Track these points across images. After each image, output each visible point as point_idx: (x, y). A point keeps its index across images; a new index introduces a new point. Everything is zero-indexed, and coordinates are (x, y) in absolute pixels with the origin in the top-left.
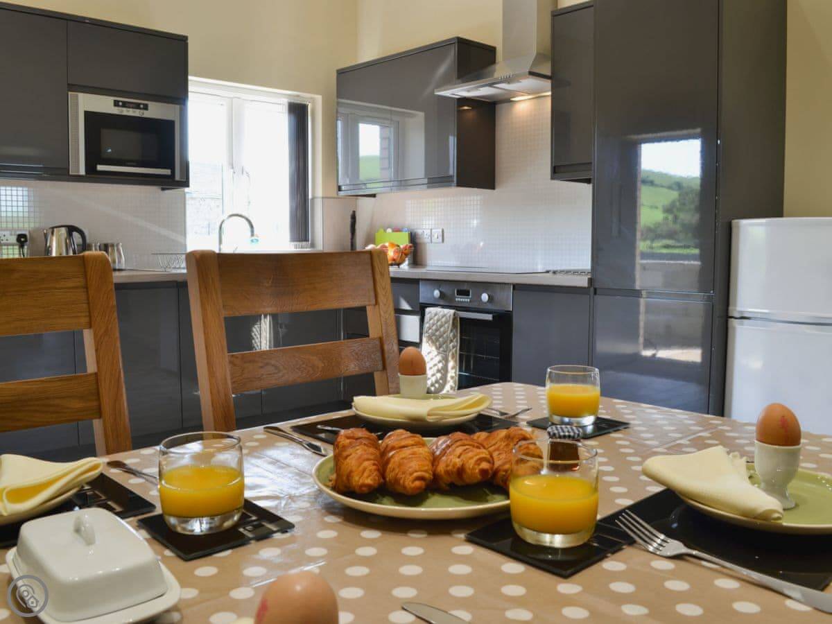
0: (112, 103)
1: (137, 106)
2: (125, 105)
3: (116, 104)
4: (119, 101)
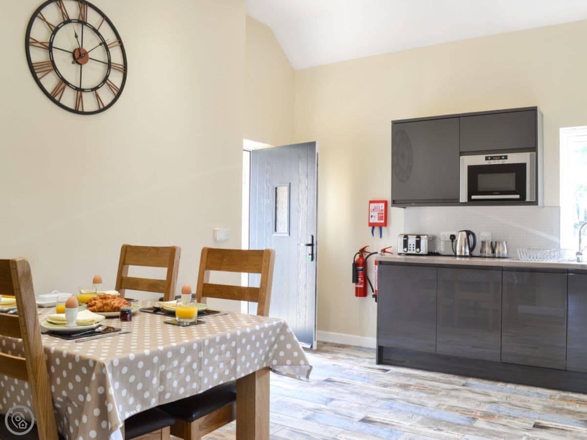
0: (484, 158)
1: (501, 158)
2: (492, 158)
3: (487, 159)
4: (488, 157)
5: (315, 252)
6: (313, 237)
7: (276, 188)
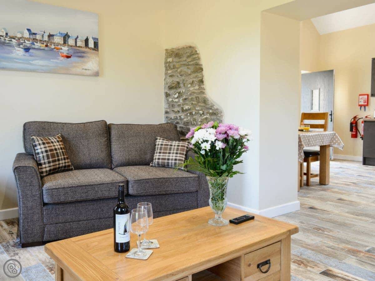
5: (332, 118)
6: (332, 111)
7: (312, 91)
